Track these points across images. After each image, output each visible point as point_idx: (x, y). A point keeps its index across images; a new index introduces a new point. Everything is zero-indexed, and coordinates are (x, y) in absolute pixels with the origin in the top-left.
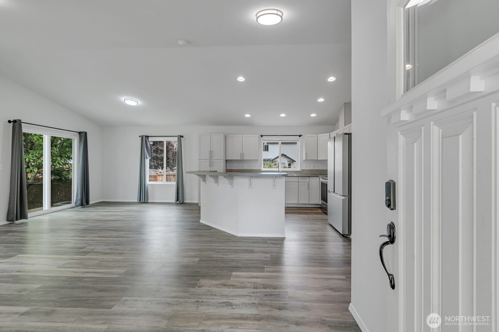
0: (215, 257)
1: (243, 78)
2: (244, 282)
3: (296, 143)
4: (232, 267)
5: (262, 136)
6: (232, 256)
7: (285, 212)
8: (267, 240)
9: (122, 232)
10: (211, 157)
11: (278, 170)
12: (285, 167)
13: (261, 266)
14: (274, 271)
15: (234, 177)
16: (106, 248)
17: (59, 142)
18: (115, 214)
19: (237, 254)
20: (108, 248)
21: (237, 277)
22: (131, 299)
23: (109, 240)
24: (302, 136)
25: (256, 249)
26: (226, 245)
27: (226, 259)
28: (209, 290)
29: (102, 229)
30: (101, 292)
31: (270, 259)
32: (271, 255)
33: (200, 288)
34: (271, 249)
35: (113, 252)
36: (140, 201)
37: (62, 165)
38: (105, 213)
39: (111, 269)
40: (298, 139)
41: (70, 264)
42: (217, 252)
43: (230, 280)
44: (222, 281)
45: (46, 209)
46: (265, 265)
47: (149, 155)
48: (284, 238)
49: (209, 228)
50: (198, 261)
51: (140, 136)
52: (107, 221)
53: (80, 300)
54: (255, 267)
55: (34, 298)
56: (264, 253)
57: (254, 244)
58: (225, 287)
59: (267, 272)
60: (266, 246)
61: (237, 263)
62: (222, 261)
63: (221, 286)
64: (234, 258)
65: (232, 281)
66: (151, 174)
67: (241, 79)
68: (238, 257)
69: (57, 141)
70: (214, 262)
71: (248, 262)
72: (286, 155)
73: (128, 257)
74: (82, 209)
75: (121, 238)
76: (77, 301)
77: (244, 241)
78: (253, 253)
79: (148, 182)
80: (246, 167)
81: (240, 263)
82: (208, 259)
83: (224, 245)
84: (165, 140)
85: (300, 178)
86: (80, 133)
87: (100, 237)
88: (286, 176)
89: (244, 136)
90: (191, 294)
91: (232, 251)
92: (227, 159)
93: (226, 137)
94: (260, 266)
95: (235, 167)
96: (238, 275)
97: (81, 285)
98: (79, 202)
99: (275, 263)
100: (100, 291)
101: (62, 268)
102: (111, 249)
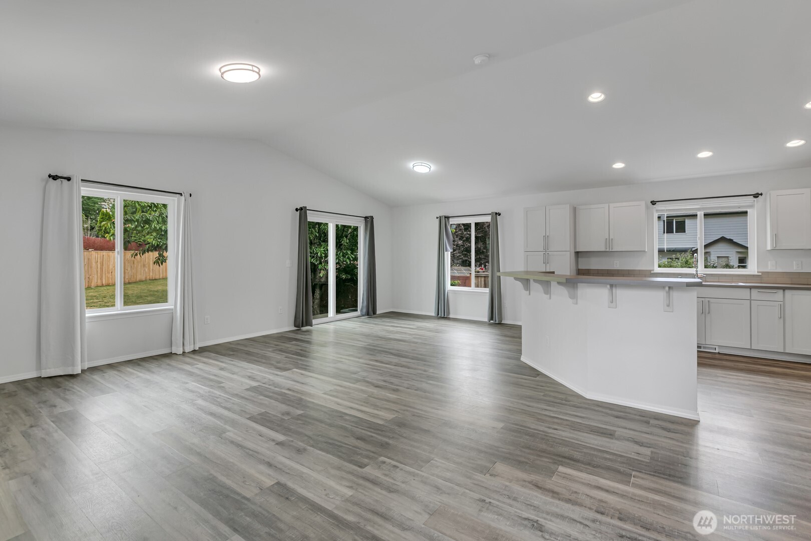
0: (532, 427)
1: (600, 94)
2: (578, 491)
3: (746, 213)
4: (559, 456)
5: (653, 203)
6: (566, 434)
7: (698, 363)
8: (650, 418)
9: (404, 359)
10: (546, 248)
11: (695, 273)
12: (728, 266)
13: (624, 469)
14: (651, 490)
15: (578, 284)
16: (380, 378)
17: (350, 230)
18: (403, 331)
19: (576, 432)
20: (383, 378)
21: (565, 477)
22: (390, 463)
23: (386, 368)
24: (761, 194)
25: (619, 432)
26: (559, 410)
27: (551, 437)
28: (506, 486)
29: (382, 351)
30: (359, 441)
31: (649, 461)
32: (652, 452)
33: (492, 478)
34: (656, 438)
35: (386, 386)
36: (438, 315)
37: (352, 261)
38: (391, 329)
39: (378, 410)
40: (751, 204)
41: (337, 392)
42: (538, 420)
43: (551, 480)
44: (534, 477)
45: (332, 316)
46: (633, 470)
47: (450, 246)
48: (697, 422)
49: (536, 373)
50: (502, 428)
51: (437, 218)
52: (391, 339)
53: (334, 444)
54: (608, 469)
55: (292, 427)
56: (637, 443)
57: (616, 419)
58: (537, 490)
59: (635, 486)
60: (644, 429)
61: (573, 450)
62: (543, 439)
63: (530, 485)
64: (567, 439)
65: (553, 482)
66: (453, 275)
67: (596, 97)
68: (577, 440)
69: (348, 230)
70: (528, 437)
71: (595, 453)
72: (732, 240)
73: (402, 398)
74: (367, 321)
75: (401, 367)
76: (330, 444)
77: (597, 408)
78: (612, 439)
79: (449, 287)
80: (617, 264)
81: (579, 452)
82: (518, 428)
83: (555, 409)
84: (472, 221)
85: (754, 291)
86: (366, 218)
87: (377, 361)
88: (699, 285)
89: (612, 205)
90: (475, 484)
91: (567, 425)
92: (577, 250)
93: (575, 210)
94: (622, 469)
95: (594, 264)
96: (569, 475)
97: (340, 423)
98: (365, 310)
99: (659, 473)
100: (358, 438)
101: (328, 395)
102: (385, 381)
